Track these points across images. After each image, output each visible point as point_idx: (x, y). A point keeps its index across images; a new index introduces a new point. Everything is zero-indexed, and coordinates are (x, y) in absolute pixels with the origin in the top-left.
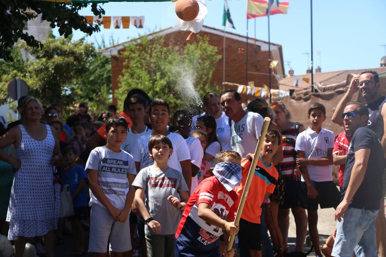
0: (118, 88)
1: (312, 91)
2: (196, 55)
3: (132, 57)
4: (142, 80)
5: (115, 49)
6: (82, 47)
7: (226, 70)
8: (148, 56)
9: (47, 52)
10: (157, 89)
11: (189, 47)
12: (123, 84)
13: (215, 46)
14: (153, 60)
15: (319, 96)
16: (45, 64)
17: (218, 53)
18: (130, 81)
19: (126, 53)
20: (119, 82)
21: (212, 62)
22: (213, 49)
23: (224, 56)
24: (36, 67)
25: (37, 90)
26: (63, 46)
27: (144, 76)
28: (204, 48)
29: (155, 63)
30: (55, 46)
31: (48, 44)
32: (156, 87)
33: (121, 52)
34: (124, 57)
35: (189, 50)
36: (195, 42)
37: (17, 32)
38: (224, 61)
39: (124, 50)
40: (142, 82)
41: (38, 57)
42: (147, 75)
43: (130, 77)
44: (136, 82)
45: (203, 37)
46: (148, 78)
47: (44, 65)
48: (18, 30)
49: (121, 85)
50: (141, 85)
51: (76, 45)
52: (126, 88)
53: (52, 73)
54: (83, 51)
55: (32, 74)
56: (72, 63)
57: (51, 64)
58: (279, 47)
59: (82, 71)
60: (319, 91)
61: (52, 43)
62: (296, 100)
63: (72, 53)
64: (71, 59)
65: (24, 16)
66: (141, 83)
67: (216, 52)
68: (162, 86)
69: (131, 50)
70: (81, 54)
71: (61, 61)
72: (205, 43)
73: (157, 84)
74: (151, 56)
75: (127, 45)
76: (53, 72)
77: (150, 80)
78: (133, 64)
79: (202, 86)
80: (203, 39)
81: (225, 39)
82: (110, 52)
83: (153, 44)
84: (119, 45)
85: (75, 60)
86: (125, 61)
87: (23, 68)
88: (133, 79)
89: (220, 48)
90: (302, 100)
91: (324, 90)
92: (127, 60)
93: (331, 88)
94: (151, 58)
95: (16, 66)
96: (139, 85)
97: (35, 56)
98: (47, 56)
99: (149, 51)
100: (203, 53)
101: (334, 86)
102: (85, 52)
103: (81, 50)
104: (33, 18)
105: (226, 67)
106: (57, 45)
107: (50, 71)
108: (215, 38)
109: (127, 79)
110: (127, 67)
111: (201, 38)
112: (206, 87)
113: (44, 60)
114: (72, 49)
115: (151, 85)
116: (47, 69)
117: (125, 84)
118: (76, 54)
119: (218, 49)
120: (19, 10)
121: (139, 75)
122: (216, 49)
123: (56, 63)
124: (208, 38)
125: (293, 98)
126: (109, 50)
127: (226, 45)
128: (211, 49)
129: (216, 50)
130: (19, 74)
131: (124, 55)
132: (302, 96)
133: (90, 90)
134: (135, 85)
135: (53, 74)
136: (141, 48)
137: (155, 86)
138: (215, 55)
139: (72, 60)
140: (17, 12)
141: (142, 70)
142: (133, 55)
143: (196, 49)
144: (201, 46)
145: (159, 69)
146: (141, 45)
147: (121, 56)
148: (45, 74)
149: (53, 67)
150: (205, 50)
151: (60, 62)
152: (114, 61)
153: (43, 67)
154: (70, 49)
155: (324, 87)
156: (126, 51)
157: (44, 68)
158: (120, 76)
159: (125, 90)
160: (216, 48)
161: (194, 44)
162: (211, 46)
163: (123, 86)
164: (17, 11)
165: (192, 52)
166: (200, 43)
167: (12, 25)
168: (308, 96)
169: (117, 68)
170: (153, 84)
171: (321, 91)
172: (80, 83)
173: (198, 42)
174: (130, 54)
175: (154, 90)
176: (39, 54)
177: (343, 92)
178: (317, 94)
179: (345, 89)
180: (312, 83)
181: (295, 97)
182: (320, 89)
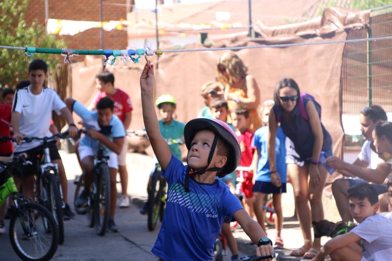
1: (249, 35)
15: (264, 43)
60: (263, 35)
91: (274, 33)
93: (287, 31)
101: (294, 27)
125: (209, 47)
132: (227, 43)
155: (273, 29)
168: (239, 43)
171: (267, 35)
177: (314, 36)
178: (259, 39)
179: (318, 32)
180: (250, 22)
181: (213, 45)
182: (264, 32)
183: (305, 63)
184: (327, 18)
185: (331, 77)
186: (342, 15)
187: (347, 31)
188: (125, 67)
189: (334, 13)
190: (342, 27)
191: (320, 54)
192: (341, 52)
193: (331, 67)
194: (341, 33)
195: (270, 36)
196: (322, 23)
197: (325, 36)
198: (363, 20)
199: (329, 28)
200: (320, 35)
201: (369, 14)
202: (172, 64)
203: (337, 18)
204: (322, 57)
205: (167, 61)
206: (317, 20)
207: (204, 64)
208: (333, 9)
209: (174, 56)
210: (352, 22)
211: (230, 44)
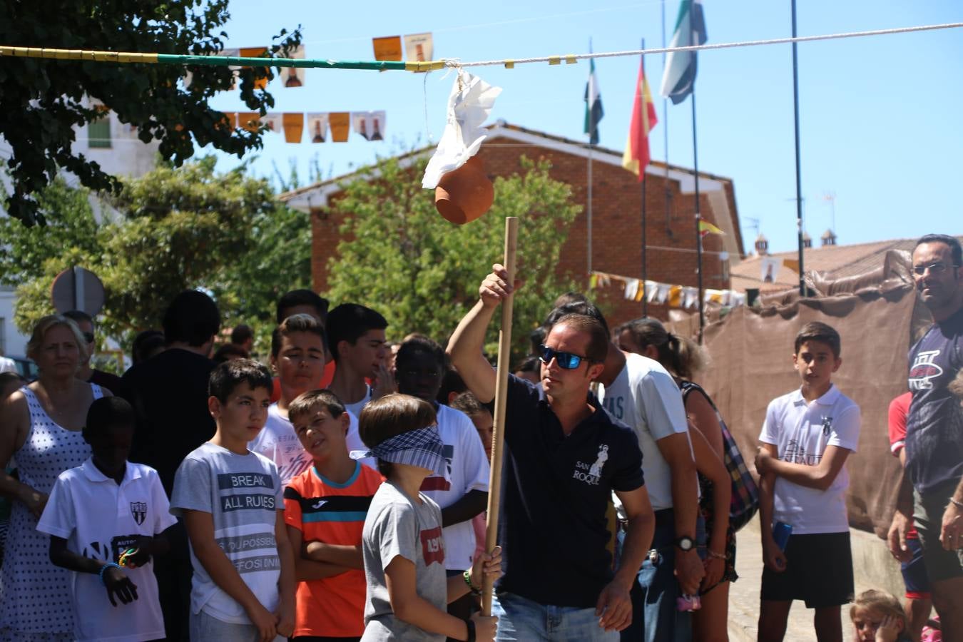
0: (328, 288)
1: (802, 293)
2: (520, 205)
3: (360, 212)
4: (384, 268)
5: (321, 191)
6: (239, 189)
7: (594, 242)
8: (401, 208)
9: (152, 201)
10: (423, 291)
11: (502, 187)
12: (339, 278)
13: (566, 182)
14: (413, 219)
15: (818, 306)
16: (149, 230)
17: (574, 200)
18: (356, 270)
19: (347, 203)
20: (329, 273)
21: (559, 222)
22: (561, 189)
23: (590, 208)
24: (126, 238)
25: (128, 296)
26: (192, 187)
27: (391, 258)
28: (540, 187)
29: (417, 226)
30: (174, 187)
31: (157, 183)
32: (420, 286)
33: (334, 200)
34: (342, 212)
35: (500, 194)
36: (516, 174)
37: (58, 152)
38: (590, 218)
39: (340, 195)
40: (386, 275)
41: (131, 215)
42: (397, 256)
43: (355, 260)
44: (370, 274)
45: (536, 160)
46: (400, 263)
47: (146, 234)
48: (61, 149)
49: (336, 281)
50: (384, 281)
51: (223, 184)
52: (347, 288)
53: (164, 252)
54: (240, 199)
55: (117, 256)
56: (216, 229)
57: (164, 231)
58: (726, 182)
59: (237, 248)
60: (818, 292)
61: (164, 179)
62: (764, 315)
63: (214, 203)
64: (212, 218)
65: (75, 112)
66: (382, 275)
67: (569, 198)
68: (435, 283)
69: (358, 195)
70: (237, 205)
71: (187, 222)
72: (541, 175)
73: (422, 277)
74: (408, 210)
75: (347, 182)
76: (168, 250)
77: (404, 269)
78: (362, 229)
79: (535, 282)
80: (536, 165)
81: (590, 165)
82: (309, 199)
83: (412, 179)
84: (330, 182)
85: (221, 221)
86: (344, 223)
87: (95, 241)
88: (365, 265)
89: (580, 188)
90: (778, 316)
91: (831, 290)
92: (348, 220)
93: (846, 286)
94: (408, 214)
95: (79, 236)
96: (378, 281)
97: (125, 211)
98: (154, 211)
99: (403, 196)
100: (537, 200)
101: (854, 281)
102: (245, 201)
103: (235, 195)
104: (98, 117)
105: (594, 233)
106: (177, 185)
107: (159, 248)
108: (567, 163)
109: (348, 266)
110: (350, 237)
111: (531, 163)
112: (545, 285)
113: (146, 220)
114: (215, 195)
115: (406, 281)
116: (153, 242)
117: (344, 279)
118: (224, 205)
119: (573, 191)
120: (62, 100)
121: (378, 257)
122: (568, 191)
123: (176, 228)
124: (548, 165)
125: (757, 311)
126: (305, 195)
127: (595, 179)
128: (557, 191)
129: (570, 193)
130: (84, 258)
131: (342, 207)
132: (777, 305)
133: (260, 293)
134: (368, 280)
135: (167, 255)
136: (383, 189)
137: (417, 283)
138: (565, 205)
139: (215, 221)
140: (56, 104)
141: (386, 245)
142: (363, 207)
143: (519, 191)
144: (531, 182)
145: (429, 241)
146: (382, 182)
147: (335, 210)
148: (149, 256)
149: (169, 238)
150: (540, 192)
151: (184, 226)
152: (318, 221)
153: (144, 239)
154: (210, 194)
155: (829, 282)
156: (346, 197)
157: (147, 242)
158: (332, 260)
159: (345, 294)
160: (568, 187)
161: (515, 178)
162: (555, 183)
163: (338, 283)
164: (57, 100)
165: (510, 197)
166: (529, 176)
167: (43, 137)
168: (791, 305)
169: (325, 240)
170: (414, 277)
171: (823, 292)
172: (234, 276)
173: (523, 173)
174: (356, 205)
175: (414, 294)
176: (133, 207)
178: (813, 299)
179: (880, 288)
181: (761, 309)
182: (819, 289)
183: (863, 337)
184: (891, 267)
185: (895, 361)
189: (900, 259)
191: (882, 323)
192: (909, 320)
194: (909, 290)
195: (825, 295)
196: (885, 275)
197: (888, 295)
199: (894, 283)
200: (881, 293)
202: (718, 335)
203: (903, 268)
204: (885, 329)
205: (713, 331)
206: (879, 269)
207: (750, 337)
209: (720, 324)
211: (780, 307)
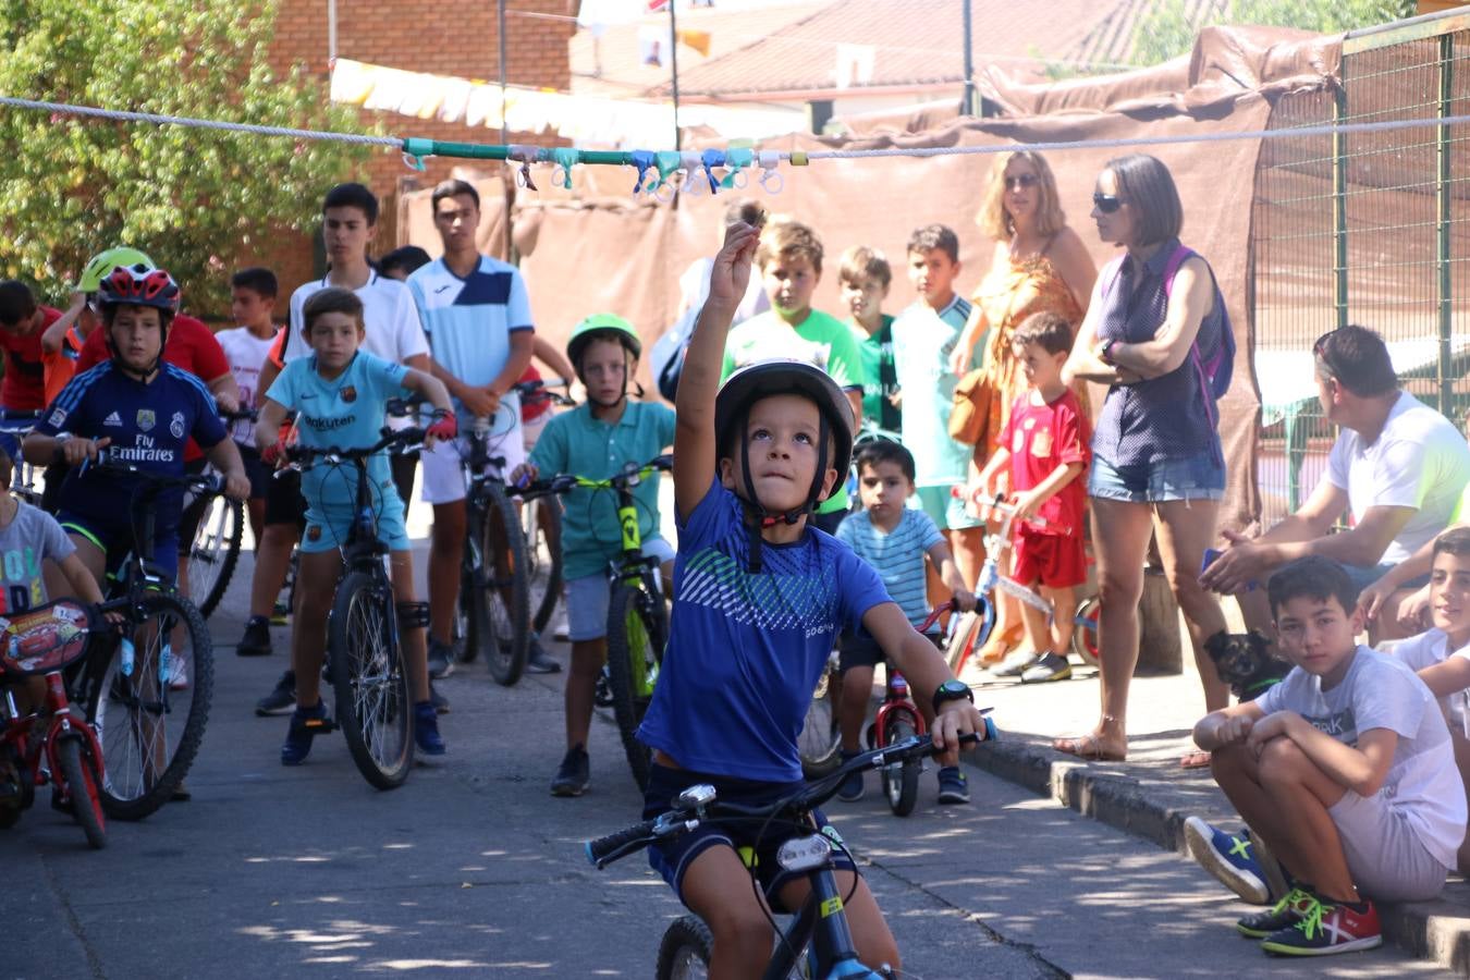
1: (965, 109)
15: (1012, 132)
60: (1008, 106)
90: (892, 149)
91: (1040, 104)
93: (1083, 96)
101: (1102, 87)
125: (836, 144)
132: (896, 134)
155: (1037, 89)
168: (934, 132)
171: (1023, 110)
177: (1169, 111)
178: (996, 120)
179: (1180, 100)
180: (969, 71)
181: (850, 140)
182: (1009, 100)
184: (1210, 59)
185: (1218, 236)
186: (1255, 49)
187: (1272, 96)
188: (577, 204)
189: (1230, 44)
190: (1255, 87)
193: (1220, 206)
194: (1253, 102)
195: (1028, 113)
196: (1194, 74)
197: (1201, 112)
198: (1319, 65)
199: (1216, 89)
200: (1185, 109)
201: (1339, 47)
203: (1240, 60)
206: (1180, 64)
208: (1228, 30)
210: (1286, 70)
211: (903, 136)
